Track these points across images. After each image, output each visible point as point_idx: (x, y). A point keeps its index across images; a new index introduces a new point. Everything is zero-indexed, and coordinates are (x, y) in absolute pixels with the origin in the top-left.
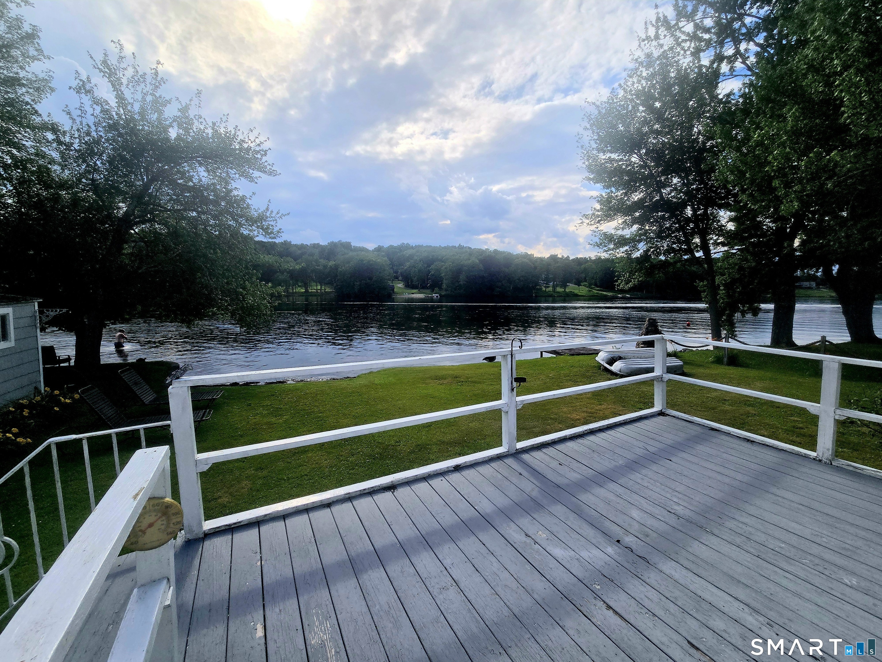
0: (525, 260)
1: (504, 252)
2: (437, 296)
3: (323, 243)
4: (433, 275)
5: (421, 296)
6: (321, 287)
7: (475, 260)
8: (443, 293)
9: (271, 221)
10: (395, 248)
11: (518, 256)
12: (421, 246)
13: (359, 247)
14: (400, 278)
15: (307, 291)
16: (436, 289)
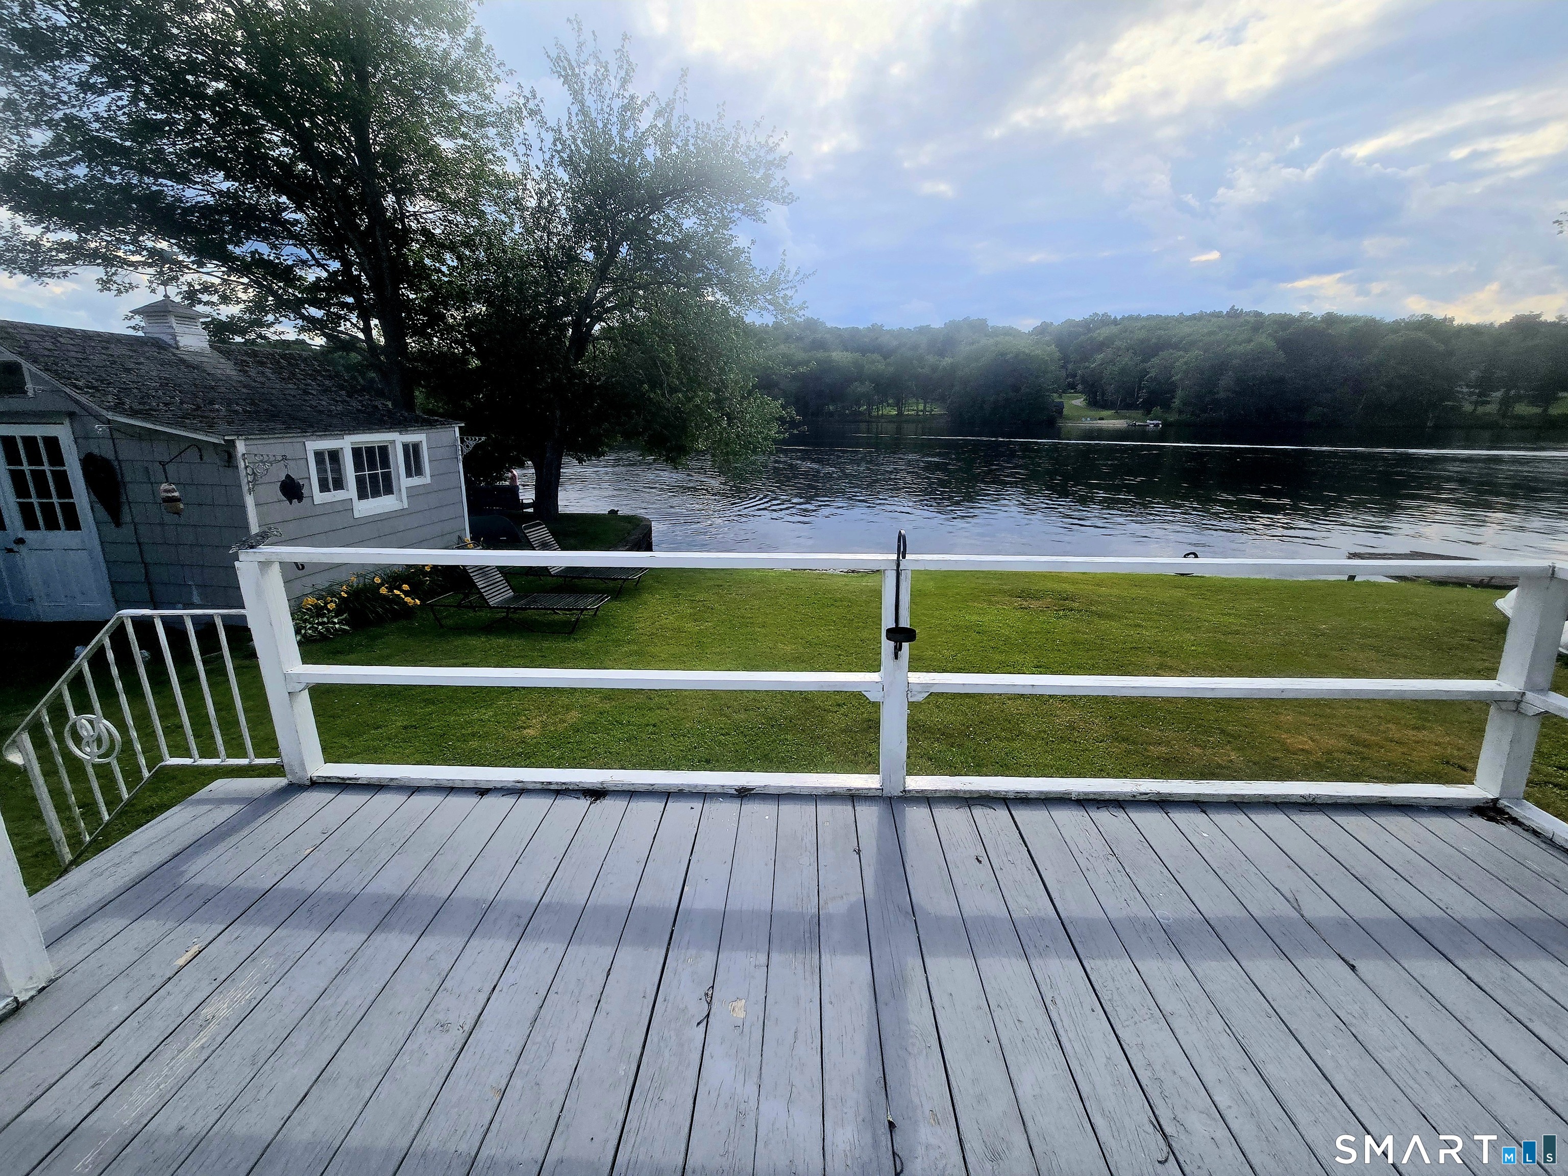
0: (1420, 334)
1: (1355, 319)
2: (1157, 425)
3: (937, 324)
4: (1152, 379)
5: (1119, 424)
6: (925, 407)
7: (1265, 340)
8: (1172, 417)
9: (787, 289)
10: (1078, 324)
11: (1396, 327)
12: (1138, 318)
13: (1004, 327)
14: (1080, 387)
15: (900, 413)
16: (1157, 410)
